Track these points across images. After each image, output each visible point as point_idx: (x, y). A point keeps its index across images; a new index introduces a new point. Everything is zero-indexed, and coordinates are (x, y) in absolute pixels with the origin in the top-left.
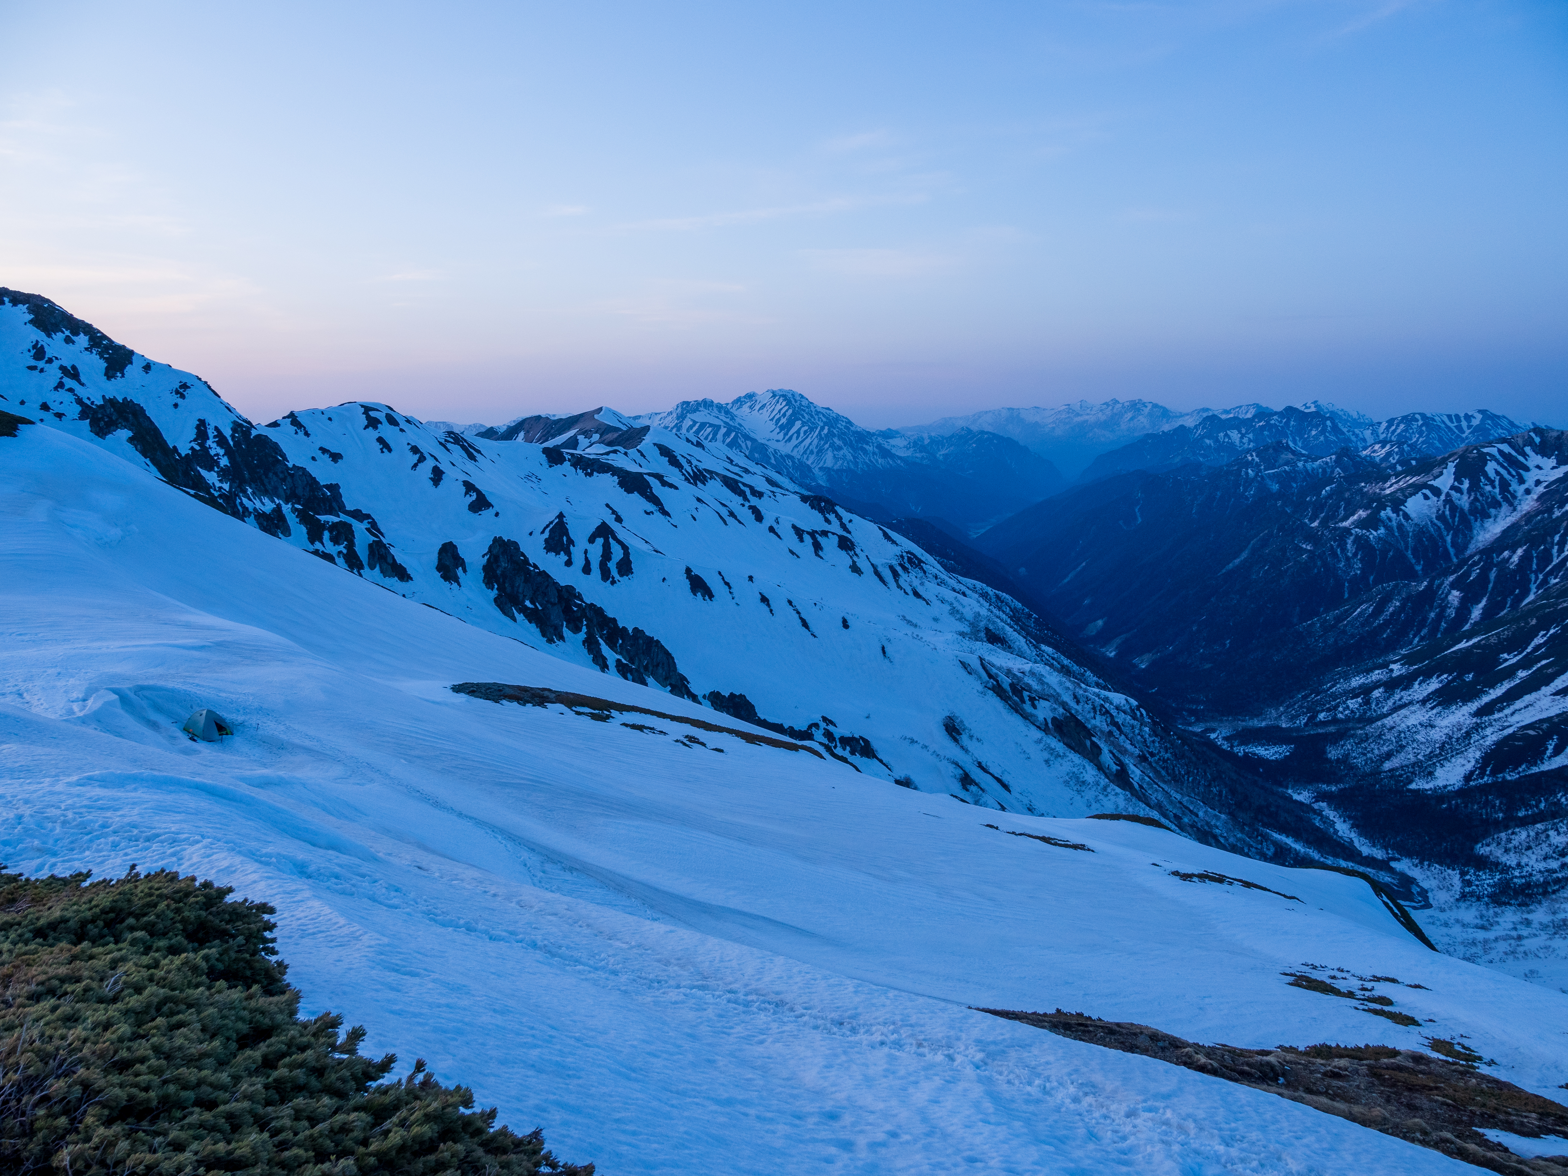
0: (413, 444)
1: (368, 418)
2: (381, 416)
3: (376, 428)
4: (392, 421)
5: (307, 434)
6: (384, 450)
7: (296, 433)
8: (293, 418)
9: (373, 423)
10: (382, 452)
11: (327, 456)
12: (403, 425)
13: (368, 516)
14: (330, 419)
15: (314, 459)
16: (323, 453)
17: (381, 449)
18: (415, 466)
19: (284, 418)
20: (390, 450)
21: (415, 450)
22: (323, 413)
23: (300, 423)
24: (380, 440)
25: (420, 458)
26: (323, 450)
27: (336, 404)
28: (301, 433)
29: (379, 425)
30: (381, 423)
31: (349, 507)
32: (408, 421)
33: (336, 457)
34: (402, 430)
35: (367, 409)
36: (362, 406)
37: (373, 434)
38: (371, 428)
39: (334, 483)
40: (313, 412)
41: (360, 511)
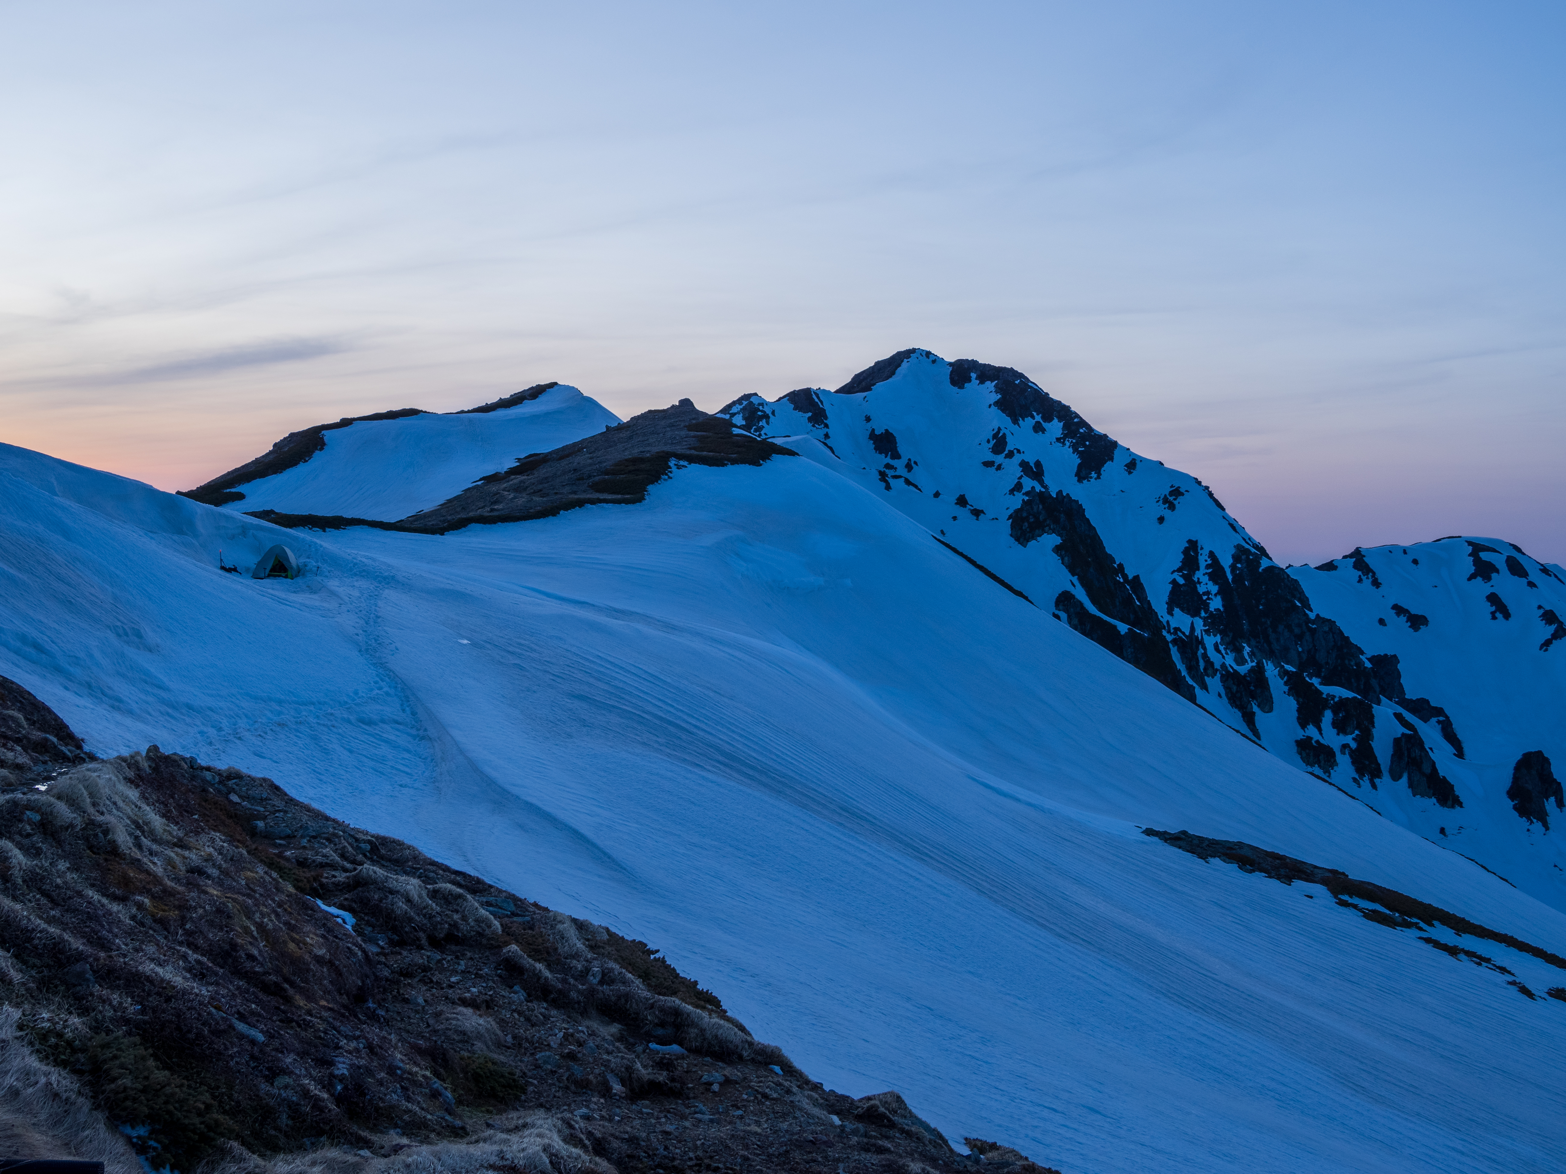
0: (1548, 608)
1: (1478, 562)
2: (1498, 559)
3: (1487, 578)
4: (1516, 567)
5: (1376, 583)
6: (1498, 615)
7: (1360, 580)
8: (1358, 558)
9: (1484, 570)
10: (1494, 618)
11: (1403, 619)
12: (1535, 575)
14: (1415, 562)
15: (1382, 622)
16: (1398, 614)
17: (1493, 613)
18: (1547, 644)
19: (1345, 557)
20: (1507, 615)
21: (1549, 617)
22: (1405, 552)
23: (1367, 566)
24: (1493, 599)
25: (1556, 631)
26: (1399, 610)
27: (1429, 539)
28: (1367, 582)
29: (1494, 575)
30: (1497, 571)
31: (1411, 693)
32: (1545, 570)
33: (1417, 621)
34: (1531, 584)
35: (1477, 547)
36: (1470, 543)
37: (1481, 588)
38: (1479, 579)
39: (1390, 653)
40: (1390, 550)
41: (1428, 702)
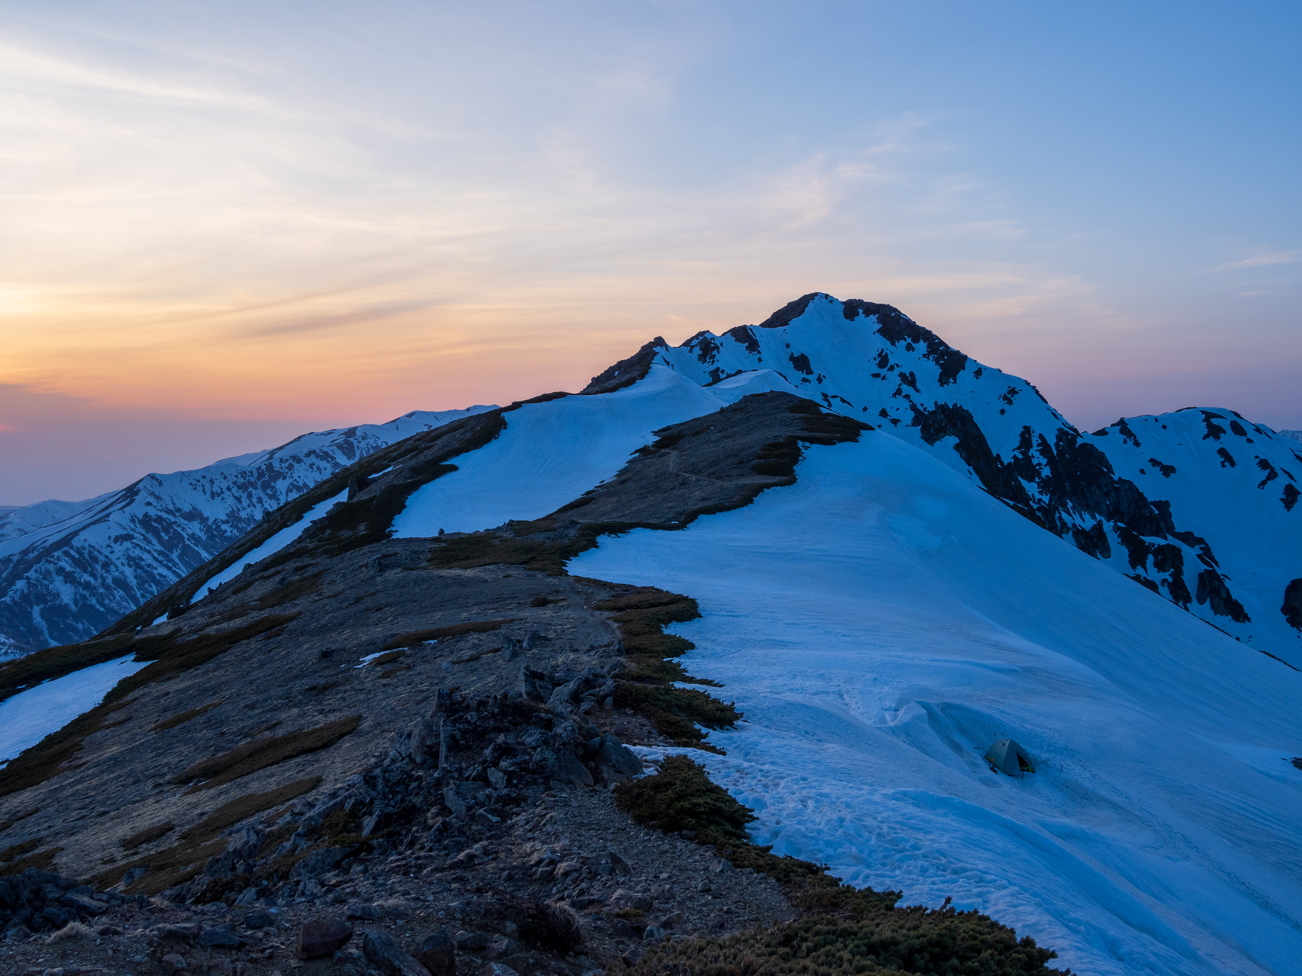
0: (1263, 458)
1: (1210, 426)
2: (1225, 424)
3: (1217, 437)
4: (1238, 429)
5: (1137, 444)
6: (1226, 464)
7: (1125, 442)
8: (1123, 426)
9: (1214, 432)
10: (1224, 466)
11: (1157, 469)
12: (1251, 434)
13: (1201, 541)
14: (1164, 427)
15: (1142, 471)
16: (1154, 465)
17: (1223, 463)
18: (1263, 483)
19: (1113, 425)
20: (1233, 464)
21: (1264, 464)
22: (1156, 420)
23: (1130, 431)
24: (1222, 452)
25: (1269, 474)
26: (1154, 462)
27: (1172, 409)
28: (1130, 443)
29: (1222, 435)
30: (1224, 432)
31: (1179, 529)
32: (1258, 430)
33: (1168, 470)
34: (1249, 441)
35: (1208, 415)
36: (1203, 412)
37: (1213, 445)
38: (1211, 438)
39: (1163, 499)
40: (1145, 420)
41: (1192, 534)
